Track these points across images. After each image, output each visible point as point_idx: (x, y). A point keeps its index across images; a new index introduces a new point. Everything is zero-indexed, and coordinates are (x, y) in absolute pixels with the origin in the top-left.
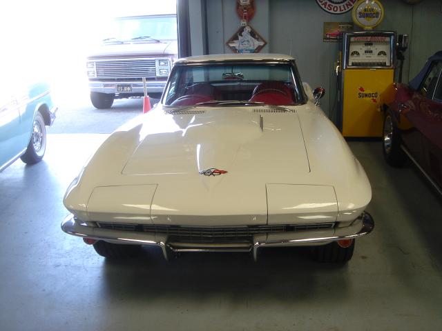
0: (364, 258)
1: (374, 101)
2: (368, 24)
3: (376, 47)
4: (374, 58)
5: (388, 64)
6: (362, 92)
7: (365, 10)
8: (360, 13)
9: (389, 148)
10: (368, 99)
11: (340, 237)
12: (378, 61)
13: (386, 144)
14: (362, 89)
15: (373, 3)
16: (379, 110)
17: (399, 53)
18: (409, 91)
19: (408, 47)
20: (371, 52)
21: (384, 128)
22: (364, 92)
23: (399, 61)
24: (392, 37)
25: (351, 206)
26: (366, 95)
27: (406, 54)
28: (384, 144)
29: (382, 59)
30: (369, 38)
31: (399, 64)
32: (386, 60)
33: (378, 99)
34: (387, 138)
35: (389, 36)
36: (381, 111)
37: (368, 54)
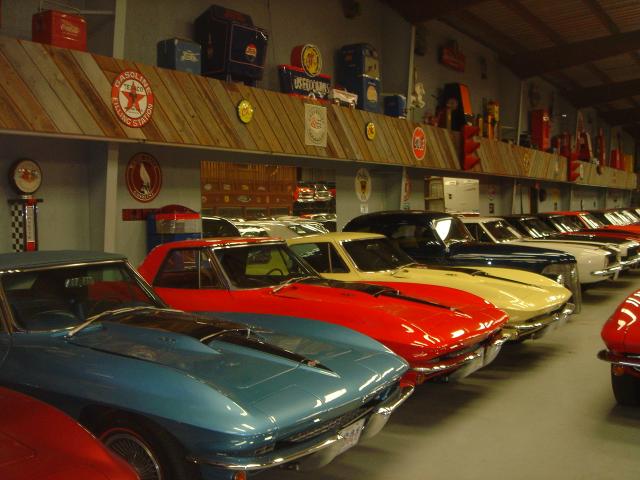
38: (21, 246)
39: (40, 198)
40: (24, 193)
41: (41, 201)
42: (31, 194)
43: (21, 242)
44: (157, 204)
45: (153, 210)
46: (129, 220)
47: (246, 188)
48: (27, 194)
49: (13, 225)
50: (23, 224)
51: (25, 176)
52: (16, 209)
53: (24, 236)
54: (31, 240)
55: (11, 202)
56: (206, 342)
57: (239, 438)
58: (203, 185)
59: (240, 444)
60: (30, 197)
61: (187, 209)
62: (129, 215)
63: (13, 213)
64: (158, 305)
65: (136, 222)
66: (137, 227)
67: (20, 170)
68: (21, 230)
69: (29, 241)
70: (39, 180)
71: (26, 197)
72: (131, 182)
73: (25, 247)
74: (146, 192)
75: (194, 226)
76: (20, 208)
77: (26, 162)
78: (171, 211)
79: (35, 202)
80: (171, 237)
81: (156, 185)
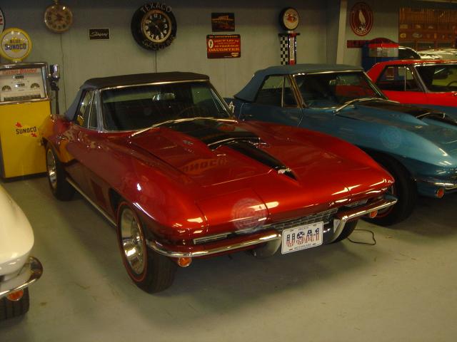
0: (43, 304)
1: (34, 135)
2: (17, 56)
3: (29, 79)
4: (28, 91)
5: (42, 96)
6: (19, 128)
7: (11, 41)
8: (6, 45)
9: (55, 183)
10: (27, 134)
11: (11, 290)
12: (32, 94)
13: (52, 179)
14: (19, 125)
15: (19, 34)
16: (40, 144)
17: (52, 84)
18: (65, 122)
19: (61, 77)
20: (23, 85)
21: (47, 162)
22: (22, 128)
23: (54, 92)
24: (43, 68)
25: (15, 255)
26: (25, 131)
27: (59, 84)
28: (50, 180)
29: (35, 91)
30: (19, 70)
31: (54, 95)
32: (40, 91)
33: (37, 133)
34: (52, 173)
35: (40, 66)
36: (42, 144)
37: (21, 88)
38: (286, 63)
39: (297, 32)
40: (289, 30)
41: (299, 34)
42: (293, 30)
43: (287, 60)
44: (369, 37)
45: (367, 41)
46: (352, 47)
47: (419, 27)
48: (291, 30)
49: (282, 49)
50: (288, 49)
51: (290, 19)
52: (284, 39)
53: (288, 56)
54: (292, 59)
55: (280, 35)
56: (420, 118)
57: (442, 168)
58: (399, 24)
59: (441, 173)
60: (292, 32)
61: (390, 41)
62: (351, 44)
63: (281, 42)
64: (384, 98)
65: (355, 49)
66: (356, 52)
67: (286, 15)
68: (287, 53)
69: (291, 60)
70: (297, 21)
71: (289, 32)
72: (354, 23)
73: (288, 63)
74: (362, 29)
75: (393, 52)
76: (286, 39)
77: (290, 10)
78: (379, 42)
79: (295, 36)
80: (379, 59)
81: (369, 24)
